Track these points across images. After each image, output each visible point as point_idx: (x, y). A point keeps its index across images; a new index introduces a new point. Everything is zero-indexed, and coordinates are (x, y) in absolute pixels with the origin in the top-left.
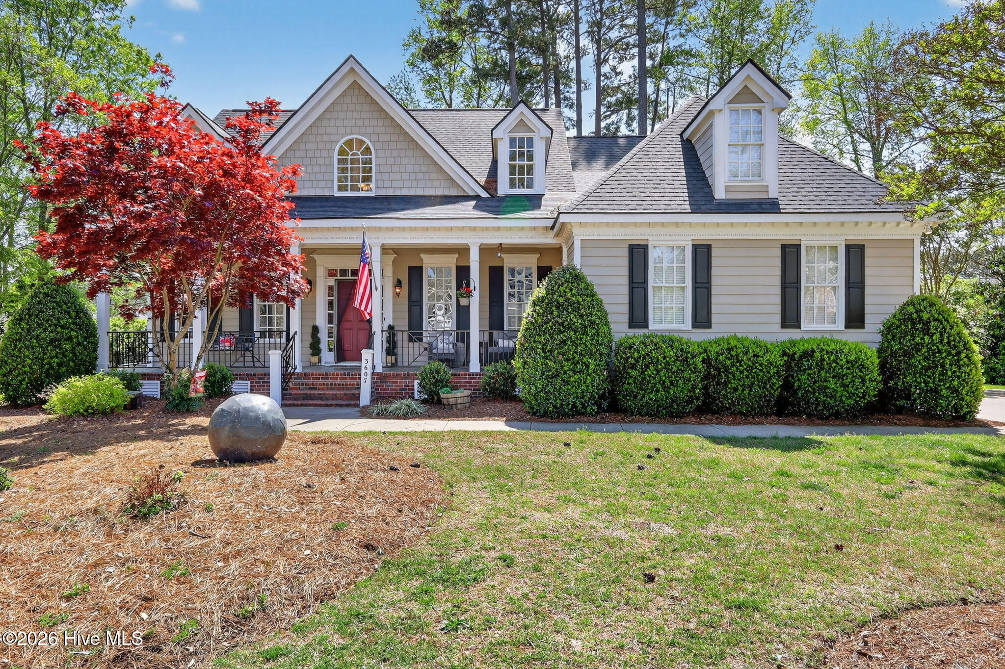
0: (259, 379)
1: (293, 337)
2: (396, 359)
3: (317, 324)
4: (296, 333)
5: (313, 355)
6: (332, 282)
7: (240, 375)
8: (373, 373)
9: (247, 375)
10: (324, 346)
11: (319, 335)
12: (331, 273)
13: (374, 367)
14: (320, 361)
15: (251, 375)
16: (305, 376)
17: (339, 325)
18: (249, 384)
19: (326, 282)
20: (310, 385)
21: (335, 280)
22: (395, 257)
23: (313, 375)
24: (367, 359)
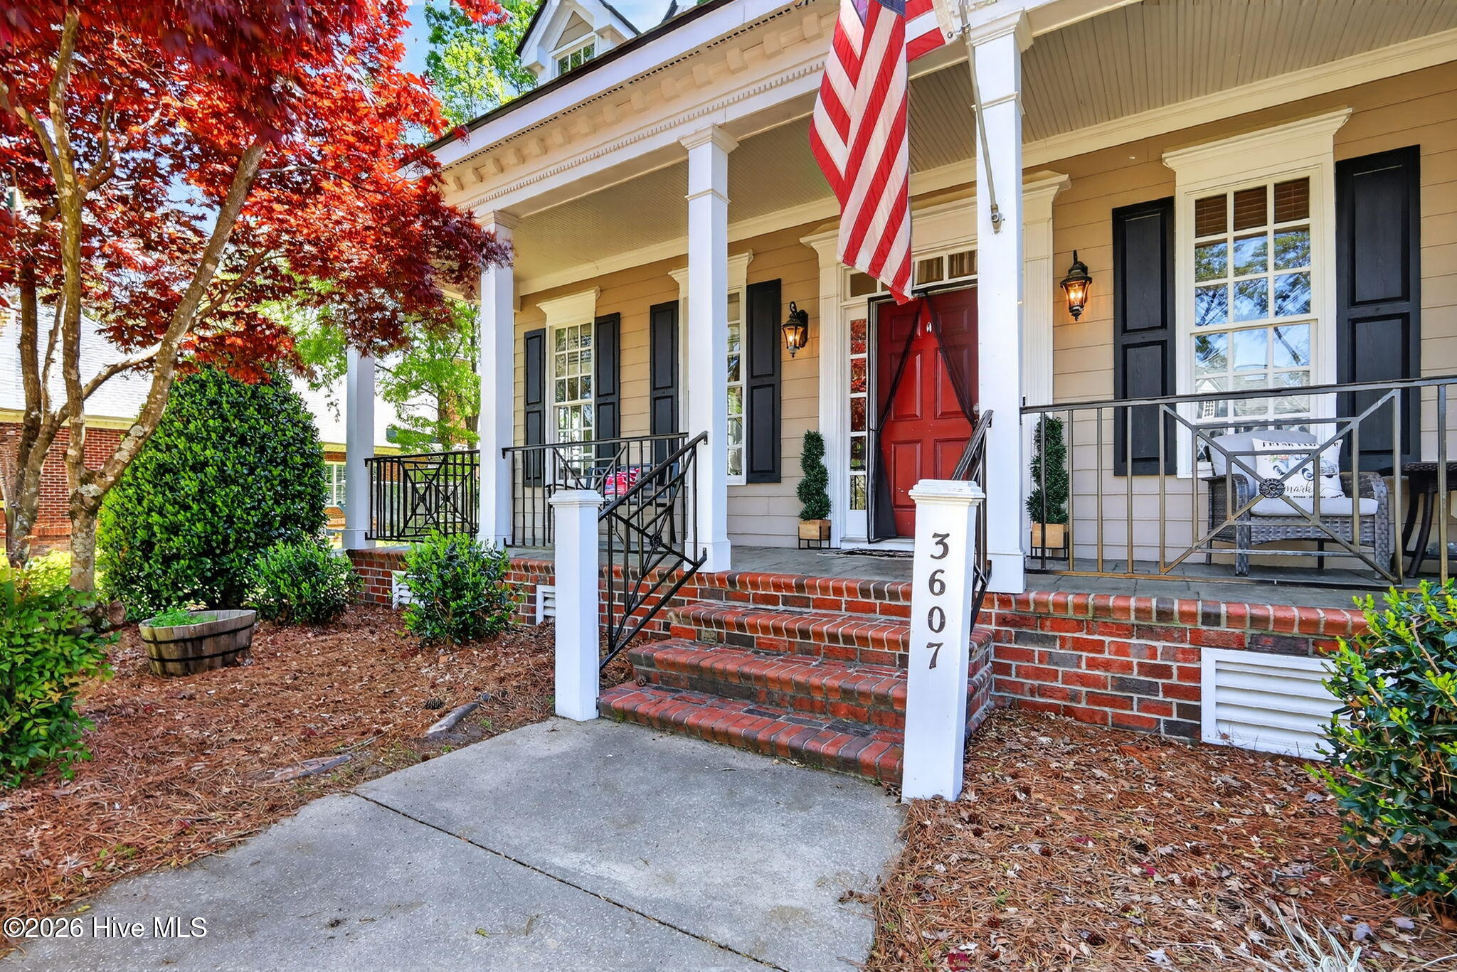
1: (691, 450)
2: (1066, 537)
3: (821, 430)
4: (703, 439)
5: (806, 516)
6: (860, 309)
8: (979, 599)
10: (837, 492)
11: (823, 461)
12: (864, 283)
13: (982, 569)
14: (826, 534)
16: (729, 585)
19: (847, 308)
20: (729, 625)
21: (870, 300)
22: (1061, 184)
23: (755, 585)
24: (943, 532)
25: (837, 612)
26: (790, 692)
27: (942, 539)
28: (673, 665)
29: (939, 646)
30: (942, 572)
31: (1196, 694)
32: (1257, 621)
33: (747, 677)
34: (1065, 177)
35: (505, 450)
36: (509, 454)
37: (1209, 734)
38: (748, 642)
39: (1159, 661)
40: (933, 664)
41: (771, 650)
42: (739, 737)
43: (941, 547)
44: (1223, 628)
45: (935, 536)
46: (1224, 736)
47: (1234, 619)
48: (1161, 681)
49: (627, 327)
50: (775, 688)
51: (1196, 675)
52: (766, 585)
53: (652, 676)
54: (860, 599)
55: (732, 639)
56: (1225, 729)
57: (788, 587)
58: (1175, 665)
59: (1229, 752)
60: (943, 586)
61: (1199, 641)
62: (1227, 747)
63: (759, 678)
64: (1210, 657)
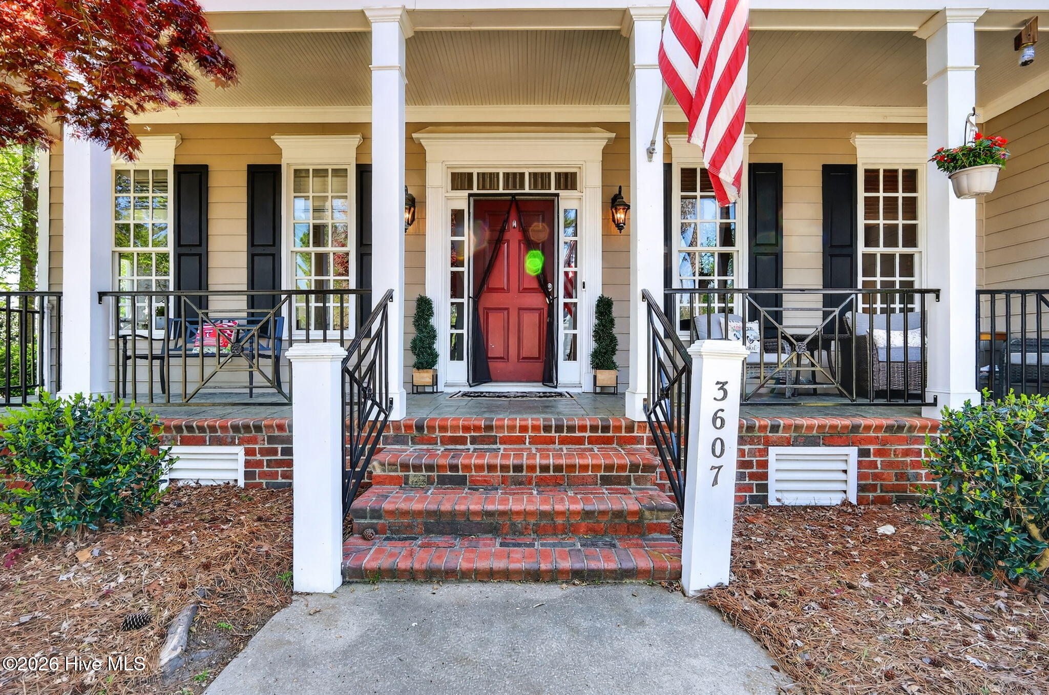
0: (271, 440)
1: (383, 306)
2: (617, 379)
3: (429, 294)
4: (389, 296)
5: (420, 366)
6: (461, 199)
7: (213, 429)
9: (236, 428)
10: (442, 346)
12: (460, 180)
14: (435, 382)
15: (247, 428)
17: (477, 298)
18: (242, 458)
19: (448, 199)
20: (441, 467)
21: (470, 195)
22: (609, 139)
23: (443, 428)
24: (723, 381)
25: (522, 446)
26: (532, 521)
27: (722, 385)
28: (405, 513)
29: (720, 468)
30: (722, 410)
31: (765, 476)
32: (798, 428)
33: (490, 514)
34: (613, 135)
35: (101, 295)
36: (110, 300)
37: (772, 502)
38: (461, 481)
39: (747, 459)
40: (715, 482)
41: (489, 486)
42: (518, 572)
43: (722, 392)
44: (780, 434)
45: (718, 383)
46: (778, 500)
47: (787, 428)
48: (747, 471)
49: (216, 181)
50: (519, 520)
51: (764, 464)
52: (455, 428)
53: (379, 528)
54: (543, 434)
55: (443, 481)
56: (779, 496)
57: (477, 428)
58: (754, 459)
59: (783, 508)
60: (723, 421)
61: (768, 443)
62: (782, 506)
63: (503, 513)
64: (773, 451)
